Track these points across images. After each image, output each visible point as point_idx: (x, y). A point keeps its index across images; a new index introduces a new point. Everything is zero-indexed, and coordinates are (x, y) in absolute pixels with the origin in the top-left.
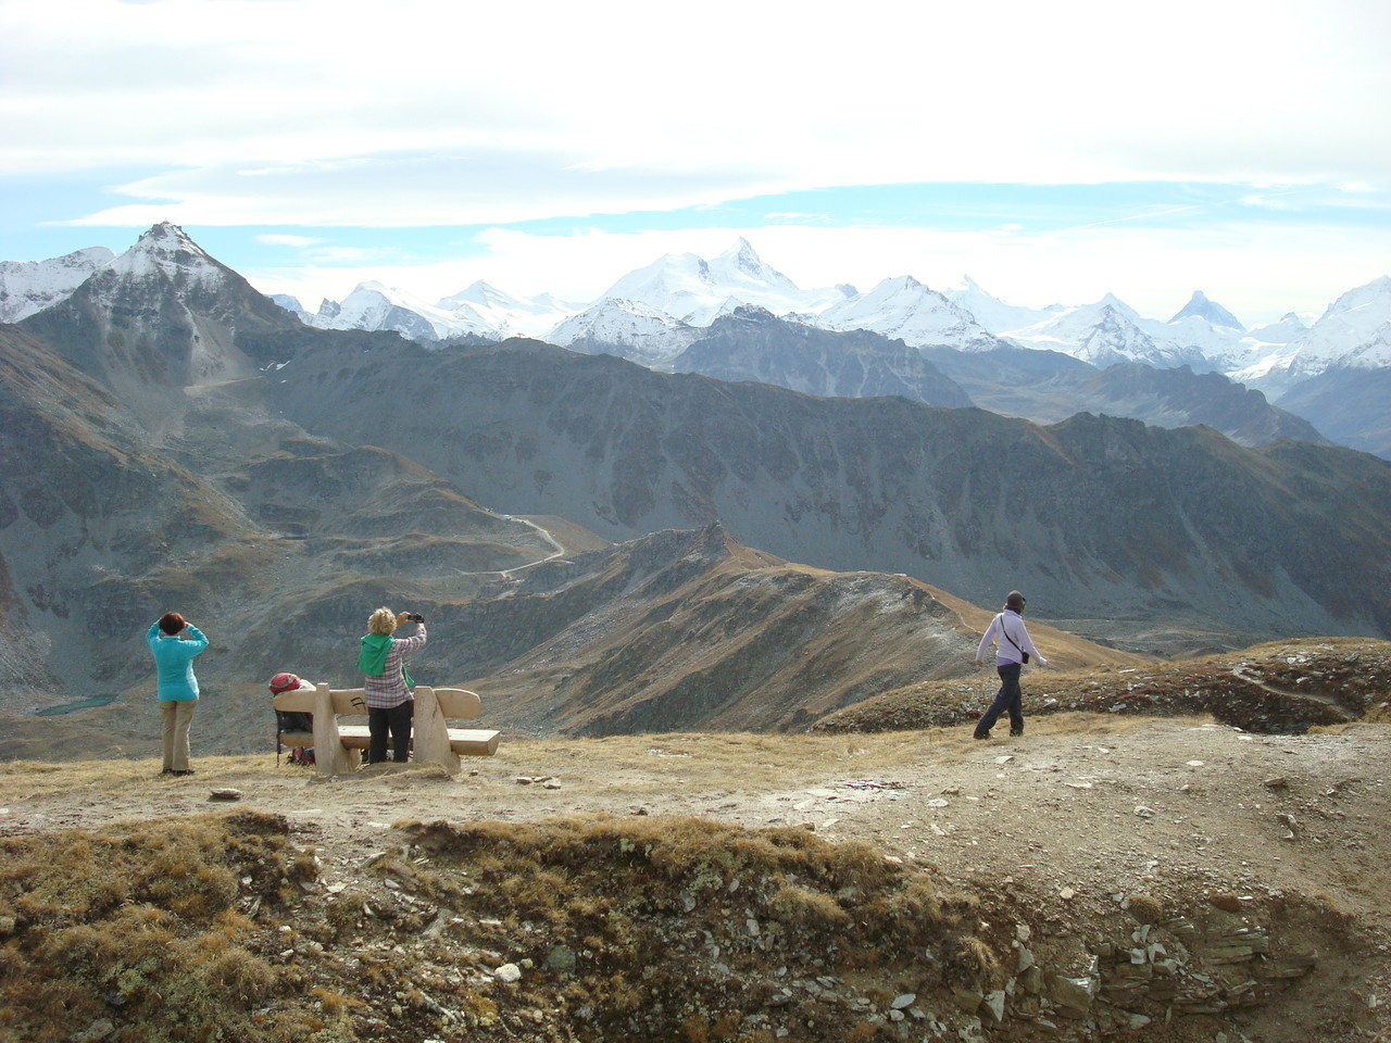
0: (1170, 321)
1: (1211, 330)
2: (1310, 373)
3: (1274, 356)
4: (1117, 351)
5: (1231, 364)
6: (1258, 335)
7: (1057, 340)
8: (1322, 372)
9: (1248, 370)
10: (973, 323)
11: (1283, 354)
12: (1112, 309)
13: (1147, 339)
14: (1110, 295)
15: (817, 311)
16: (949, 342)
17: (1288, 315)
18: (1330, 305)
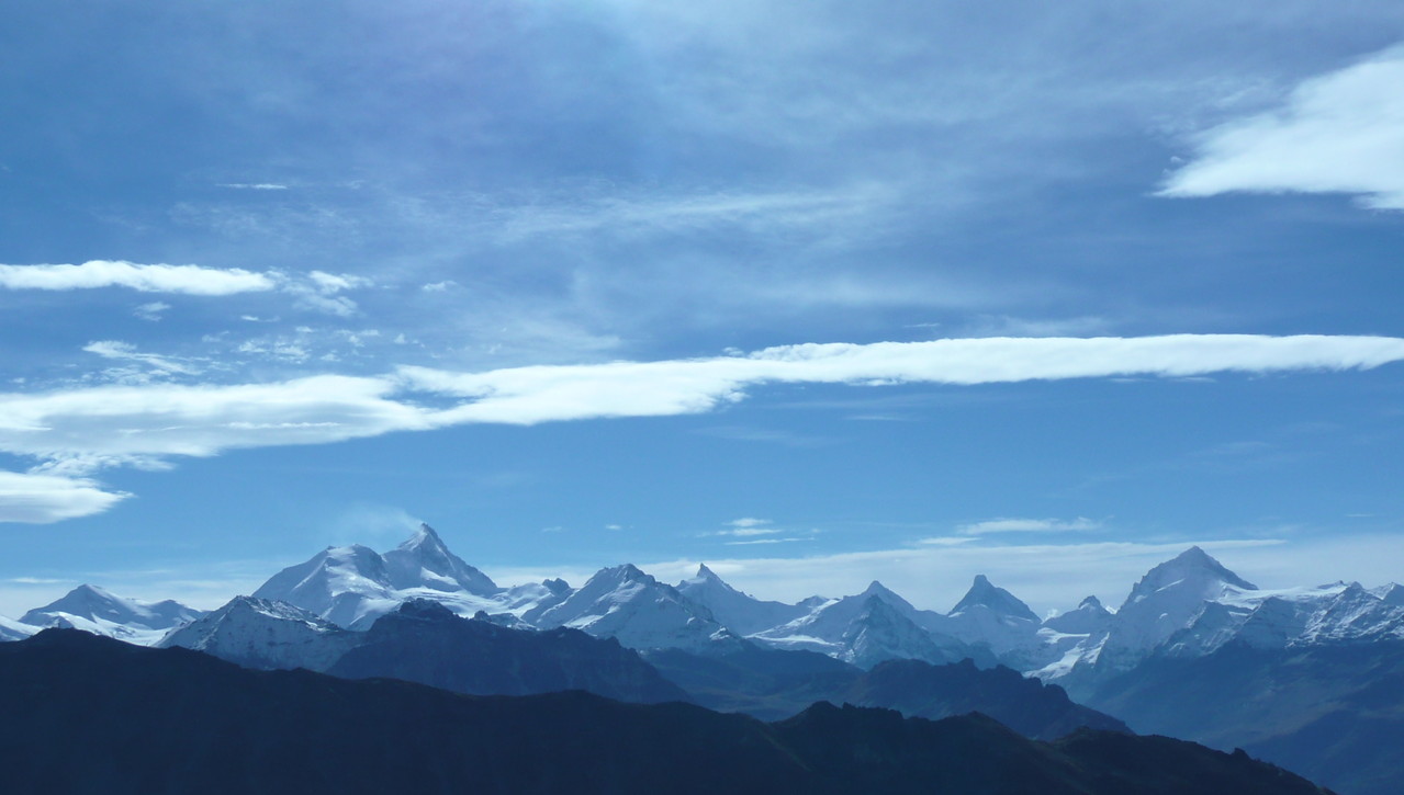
0: (950, 613)
1: (999, 621)
2: (1121, 668)
3: (1076, 649)
4: (889, 651)
5: (1027, 662)
6: (1053, 624)
7: (817, 640)
8: (1135, 666)
9: (1049, 668)
10: (711, 620)
11: (1088, 646)
12: (879, 600)
13: (924, 635)
14: (876, 584)
15: (519, 612)
16: (681, 644)
17: (1086, 601)
18: (1135, 585)
